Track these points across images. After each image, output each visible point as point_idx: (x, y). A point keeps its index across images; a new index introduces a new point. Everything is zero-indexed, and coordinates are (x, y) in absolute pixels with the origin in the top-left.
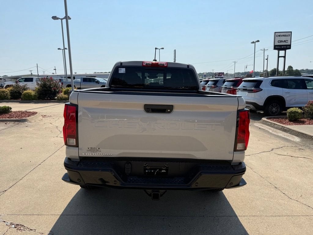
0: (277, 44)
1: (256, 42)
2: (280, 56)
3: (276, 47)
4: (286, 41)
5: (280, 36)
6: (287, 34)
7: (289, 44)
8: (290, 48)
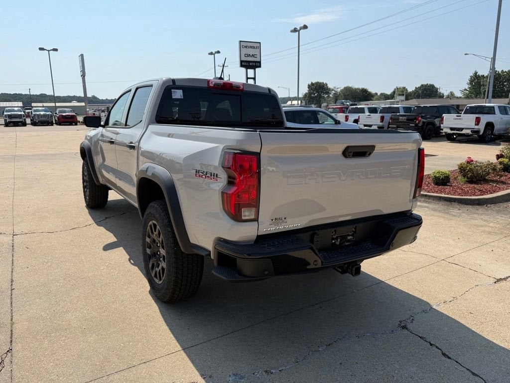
0: (244, 59)
1: (216, 53)
2: (248, 77)
3: (243, 64)
4: (255, 56)
5: (246, 47)
6: (255, 45)
7: (257, 60)
8: (260, 66)
